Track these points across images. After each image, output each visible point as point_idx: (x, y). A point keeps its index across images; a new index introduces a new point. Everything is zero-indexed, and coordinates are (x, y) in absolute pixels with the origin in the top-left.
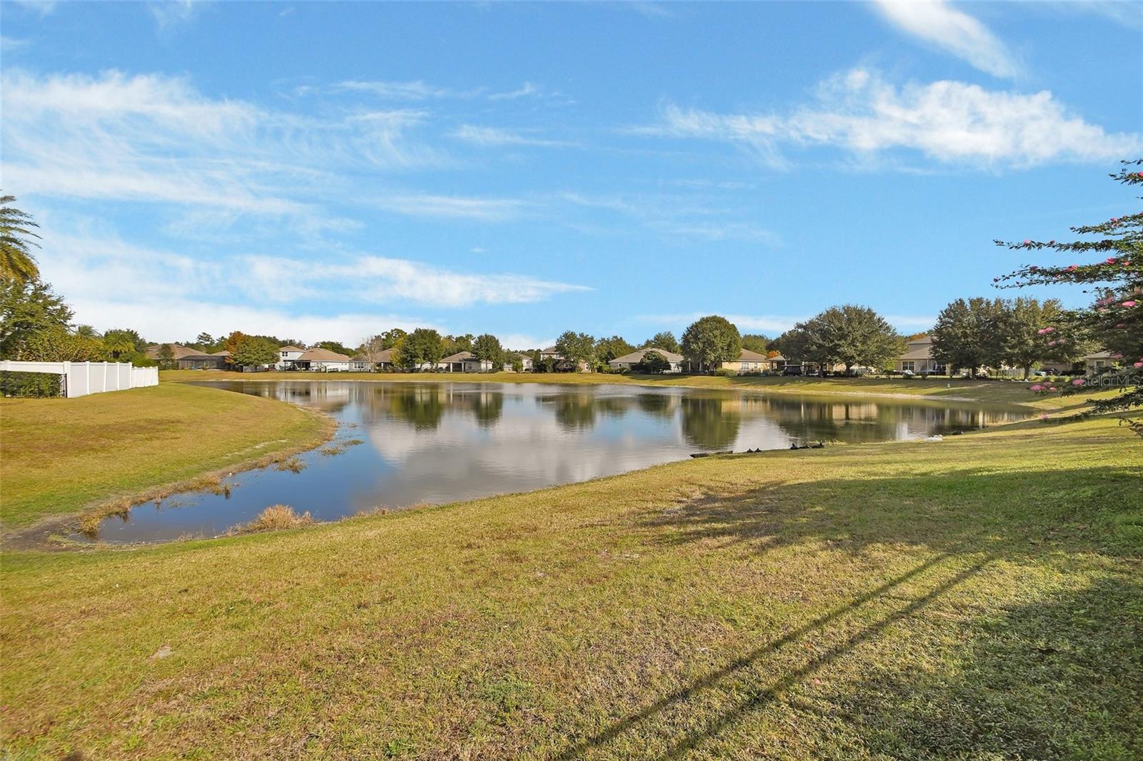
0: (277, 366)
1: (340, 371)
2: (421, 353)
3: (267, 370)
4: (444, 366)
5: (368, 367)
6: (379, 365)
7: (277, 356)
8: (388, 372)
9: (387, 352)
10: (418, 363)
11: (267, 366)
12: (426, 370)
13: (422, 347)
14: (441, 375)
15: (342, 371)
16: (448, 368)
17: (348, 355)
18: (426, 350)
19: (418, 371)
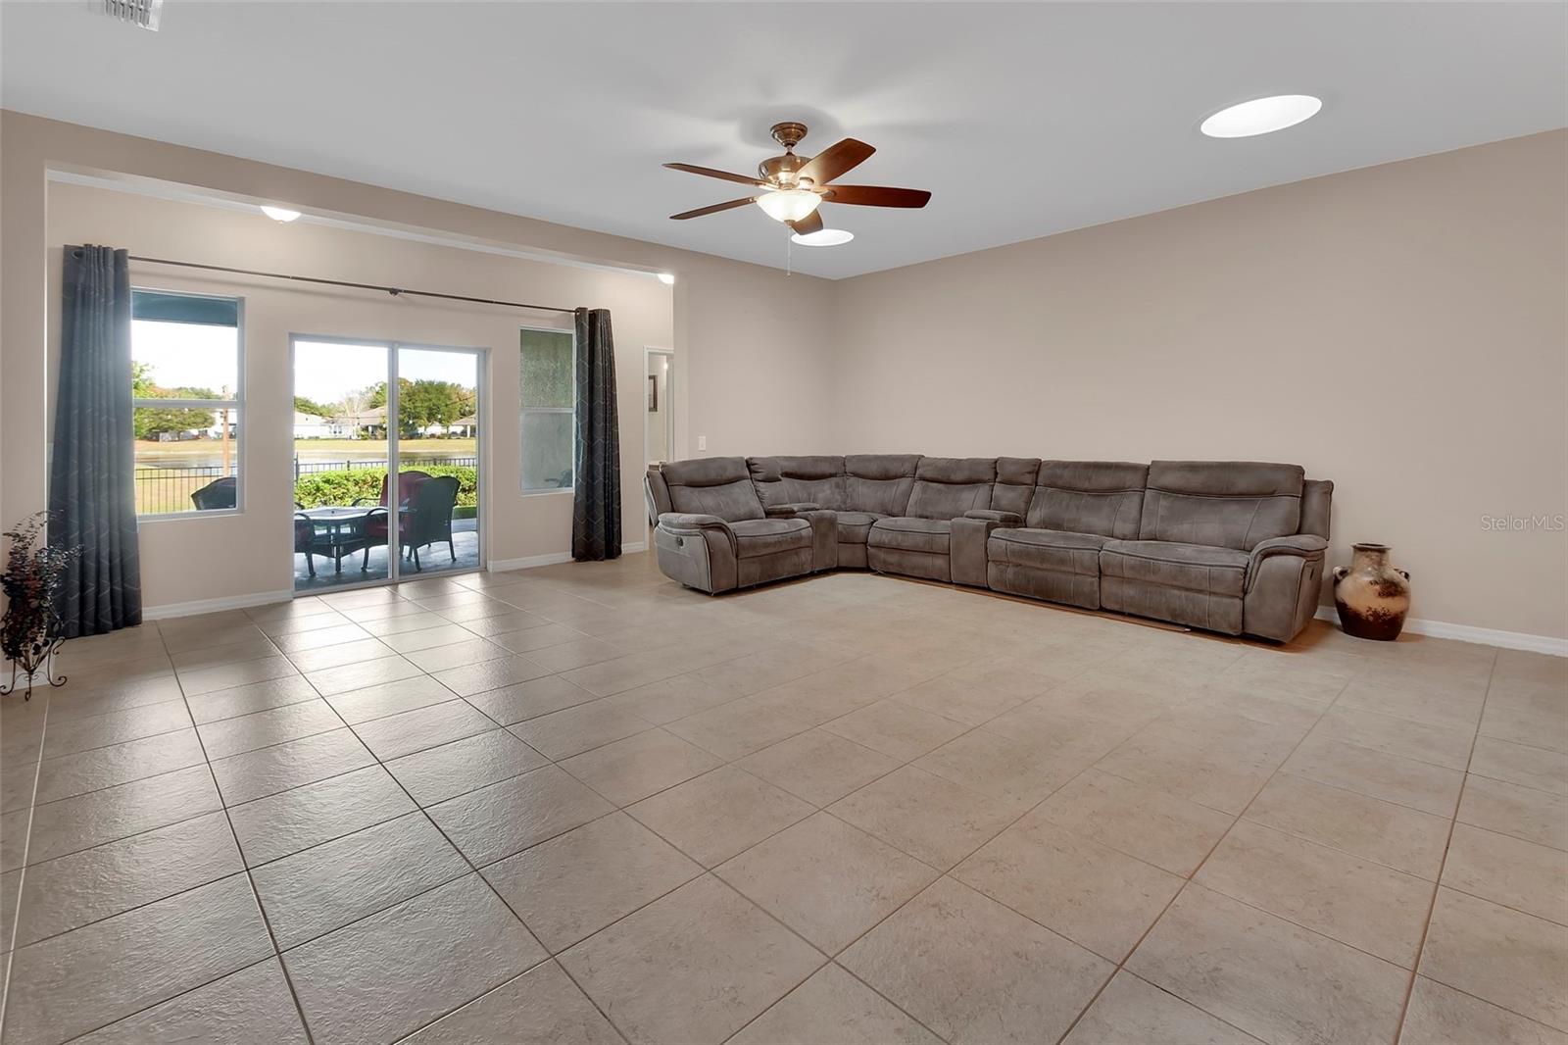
0: (211, 431)
1: (306, 437)
2: (424, 413)
3: (196, 438)
4: (459, 429)
5: (347, 432)
6: (366, 429)
7: (211, 418)
8: (376, 439)
9: (377, 411)
10: (420, 426)
11: (195, 432)
12: (433, 436)
13: (426, 404)
14: (453, 441)
15: (310, 438)
16: (464, 433)
17: (321, 415)
18: (430, 409)
19: (420, 436)
